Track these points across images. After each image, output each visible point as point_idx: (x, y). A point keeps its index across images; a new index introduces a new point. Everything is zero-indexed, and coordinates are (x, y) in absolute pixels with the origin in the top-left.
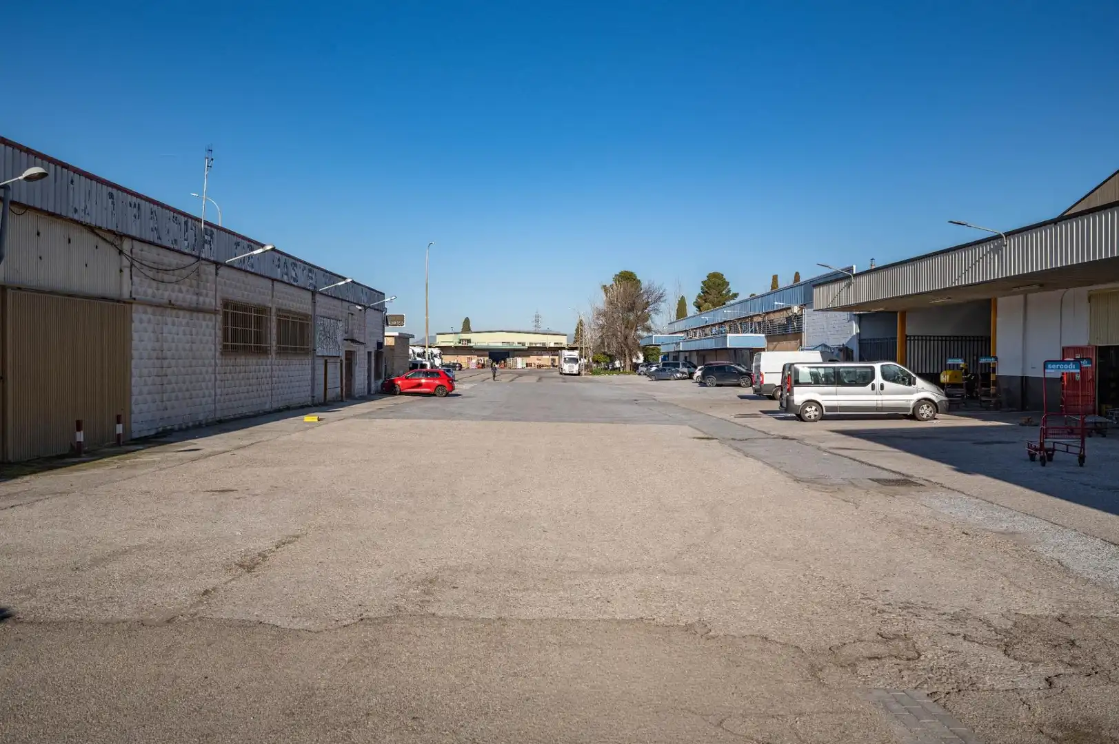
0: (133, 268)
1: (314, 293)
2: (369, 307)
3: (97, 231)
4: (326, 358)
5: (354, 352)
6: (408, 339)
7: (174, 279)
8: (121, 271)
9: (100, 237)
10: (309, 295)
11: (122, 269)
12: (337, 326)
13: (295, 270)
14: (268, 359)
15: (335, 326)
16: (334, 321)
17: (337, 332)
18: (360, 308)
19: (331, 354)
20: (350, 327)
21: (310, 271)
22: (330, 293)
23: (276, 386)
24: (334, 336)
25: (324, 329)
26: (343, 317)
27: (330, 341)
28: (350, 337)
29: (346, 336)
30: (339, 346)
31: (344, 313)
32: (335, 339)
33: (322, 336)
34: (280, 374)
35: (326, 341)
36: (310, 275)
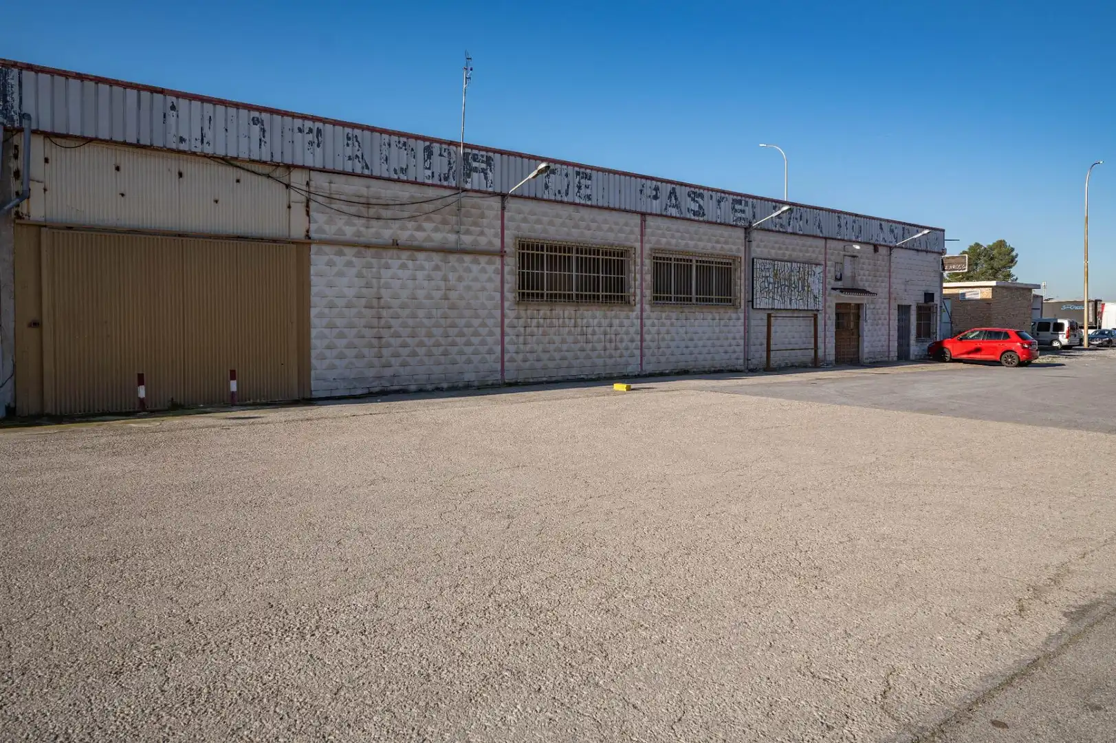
0: (312, 205)
1: (748, 230)
2: (896, 247)
3: (232, 162)
4: (770, 312)
5: (862, 304)
6: (1030, 290)
7: (406, 214)
8: (289, 207)
9: (244, 169)
10: (740, 233)
11: (292, 204)
12: (808, 272)
13: (697, 202)
14: (633, 311)
15: (804, 271)
16: (802, 265)
17: (811, 280)
18: (876, 248)
19: (794, 306)
20: (848, 272)
21: (740, 202)
22: (790, 230)
23: (653, 345)
24: (800, 284)
25: (775, 275)
26: (830, 260)
27: (792, 291)
28: (849, 286)
29: (839, 284)
30: (815, 297)
31: (832, 254)
32: (806, 288)
33: (769, 283)
34: (663, 330)
35: (779, 291)
36: (738, 207)
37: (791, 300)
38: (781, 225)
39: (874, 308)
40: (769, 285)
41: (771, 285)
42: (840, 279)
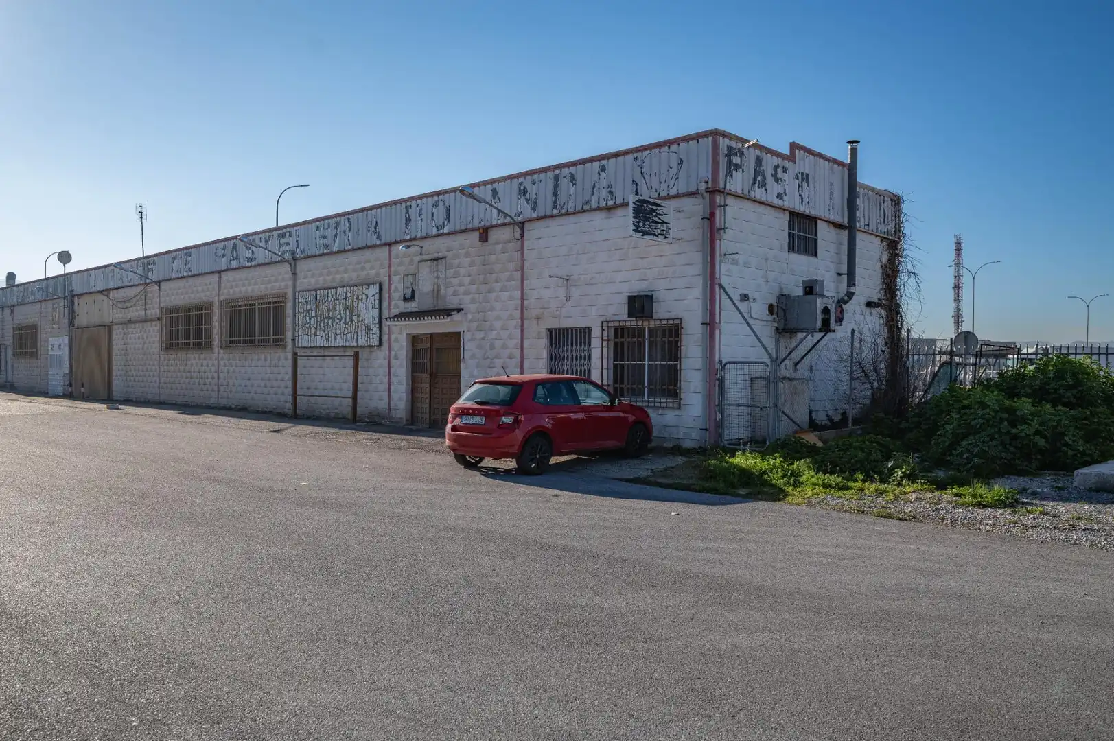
1: (291, 262)
5: (460, 333)
10: (286, 268)
12: (358, 296)
13: (250, 248)
14: (213, 353)
15: (352, 296)
16: (349, 289)
17: (361, 306)
18: (484, 234)
19: (340, 343)
20: (425, 285)
21: (283, 235)
22: (335, 249)
23: (225, 383)
24: (348, 313)
25: (317, 307)
26: (397, 273)
27: (336, 323)
28: (428, 305)
29: (412, 307)
30: (368, 329)
31: (400, 264)
32: (355, 318)
33: (311, 317)
34: (231, 369)
35: (322, 325)
36: (283, 241)
37: (336, 335)
38: (326, 246)
39: (483, 339)
40: (310, 319)
41: (313, 319)
42: (413, 297)
